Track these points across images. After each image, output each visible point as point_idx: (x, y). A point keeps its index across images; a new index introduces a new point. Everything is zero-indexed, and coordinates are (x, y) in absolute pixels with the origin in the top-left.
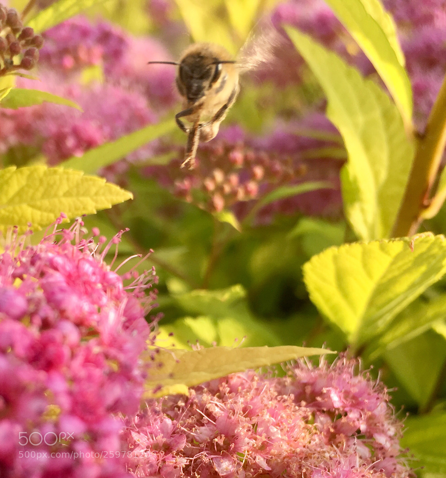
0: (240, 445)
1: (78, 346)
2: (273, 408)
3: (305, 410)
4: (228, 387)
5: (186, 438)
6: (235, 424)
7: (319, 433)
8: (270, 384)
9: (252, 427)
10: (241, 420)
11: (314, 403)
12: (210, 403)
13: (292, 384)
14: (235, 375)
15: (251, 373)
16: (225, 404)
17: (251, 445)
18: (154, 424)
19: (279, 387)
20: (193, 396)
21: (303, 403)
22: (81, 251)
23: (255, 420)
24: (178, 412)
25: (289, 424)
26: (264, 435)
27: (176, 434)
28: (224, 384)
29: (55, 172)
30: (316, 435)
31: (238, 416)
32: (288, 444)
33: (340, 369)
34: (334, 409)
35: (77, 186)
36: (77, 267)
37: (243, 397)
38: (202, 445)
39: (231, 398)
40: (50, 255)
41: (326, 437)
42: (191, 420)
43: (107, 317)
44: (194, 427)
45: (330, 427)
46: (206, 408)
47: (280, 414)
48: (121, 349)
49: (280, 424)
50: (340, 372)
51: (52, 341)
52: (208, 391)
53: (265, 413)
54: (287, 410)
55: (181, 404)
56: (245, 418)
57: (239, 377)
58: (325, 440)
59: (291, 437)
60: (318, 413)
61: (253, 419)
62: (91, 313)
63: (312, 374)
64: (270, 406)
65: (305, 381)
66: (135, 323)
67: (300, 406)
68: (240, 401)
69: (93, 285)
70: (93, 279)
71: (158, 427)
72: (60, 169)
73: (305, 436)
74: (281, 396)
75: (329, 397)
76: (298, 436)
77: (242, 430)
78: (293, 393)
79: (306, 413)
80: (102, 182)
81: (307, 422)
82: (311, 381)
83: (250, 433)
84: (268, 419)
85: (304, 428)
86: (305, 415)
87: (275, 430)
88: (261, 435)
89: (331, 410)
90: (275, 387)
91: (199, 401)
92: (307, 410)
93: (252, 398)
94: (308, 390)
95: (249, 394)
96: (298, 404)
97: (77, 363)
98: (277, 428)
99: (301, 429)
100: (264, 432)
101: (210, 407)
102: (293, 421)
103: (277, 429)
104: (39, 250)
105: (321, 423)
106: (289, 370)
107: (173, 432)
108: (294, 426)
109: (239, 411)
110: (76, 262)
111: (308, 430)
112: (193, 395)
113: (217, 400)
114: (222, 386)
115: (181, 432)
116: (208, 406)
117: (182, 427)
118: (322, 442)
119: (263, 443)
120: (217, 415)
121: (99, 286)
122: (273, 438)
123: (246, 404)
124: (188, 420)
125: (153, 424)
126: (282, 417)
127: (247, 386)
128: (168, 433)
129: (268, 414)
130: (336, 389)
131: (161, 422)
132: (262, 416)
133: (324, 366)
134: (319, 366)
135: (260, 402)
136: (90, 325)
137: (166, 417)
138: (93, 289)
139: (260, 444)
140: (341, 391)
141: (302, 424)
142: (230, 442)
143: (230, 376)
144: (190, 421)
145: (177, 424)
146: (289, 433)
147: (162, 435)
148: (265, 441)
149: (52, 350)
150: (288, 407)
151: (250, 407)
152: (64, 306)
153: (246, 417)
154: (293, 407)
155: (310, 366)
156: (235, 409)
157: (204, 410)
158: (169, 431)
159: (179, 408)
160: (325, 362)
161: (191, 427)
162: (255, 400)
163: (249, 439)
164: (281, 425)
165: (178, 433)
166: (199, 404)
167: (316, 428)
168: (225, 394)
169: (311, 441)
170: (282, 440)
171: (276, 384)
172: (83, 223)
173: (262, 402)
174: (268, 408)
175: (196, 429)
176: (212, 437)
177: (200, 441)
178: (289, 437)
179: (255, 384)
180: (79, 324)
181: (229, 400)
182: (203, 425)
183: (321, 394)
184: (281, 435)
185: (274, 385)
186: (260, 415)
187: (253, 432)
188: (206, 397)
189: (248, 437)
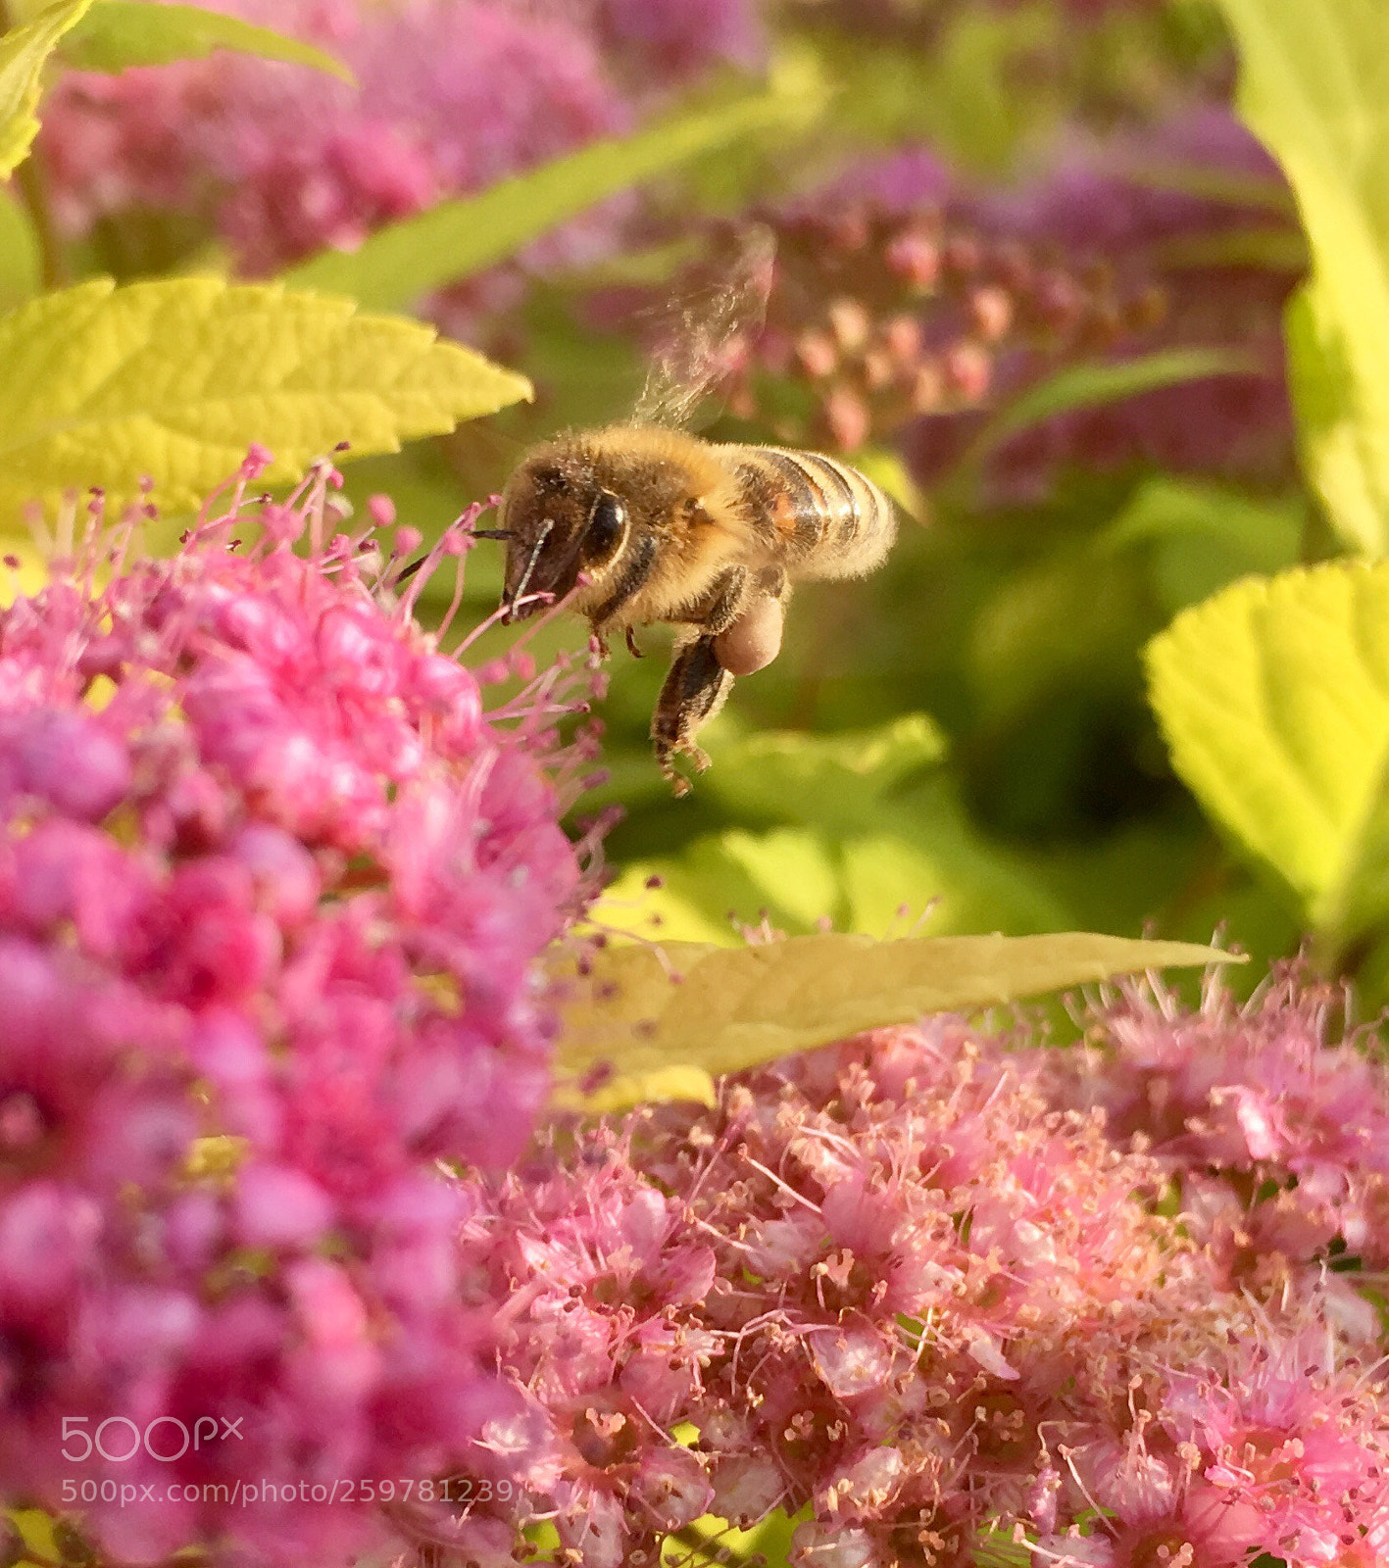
0: (908, 1288)
1: (310, 919)
2: (1030, 1156)
3: (1144, 1163)
4: (871, 1078)
5: (715, 1262)
6: (892, 1211)
7: (1194, 1249)
8: (1022, 1072)
9: (952, 1225)
10: (912, 1198)
11: (1178, 1140)
12: (805, 1135)
13: (1105, 1070)
14: (895, 1038)
15: (953, 1031)
16: (858, 1141)
17: (947, 1286)
18: (601, 1209)
19: (1056, 1083)
20: (746, 1113)
21: (1141, 1141)
22: (331, 578)
23: (963, 1198)
24: (691, 1169)
25: (1086, 1213)
26: (996, 1252)
27: (679, 1247)
28: (854, 1067)
29: (254, 302)
30: (1184, 1257)
31: (904, 1185)
32: (1082, 1287)
33: (1273, 1017)
34: (1249, 1165)
35: (334, 352)
36: (318, 639)
37: (924, 1114)
38: (773, 1284)
39: (877, 1118)
40: (218, 593)
41: (1220, 1262)
42: (734, 1195)
43: (418, 816)
44: (746, 1220)
45: (1235, 1228)
46: (789, 1153)
47: (1054, 1177)
48: (467, 931)
49: (1054, 1214)
50: (1273, 1029)
51: (213, 900)
52: (800, 1094)
53: (1001, 1174)
54: (1080, 1163)
55: (701, 1137)
56: (926, 1190)
57: (910, 1045)
58: (1215, 1274)
59: (1093, 1260)
60: (1193, 1177)
61: (956, 1194)
62: (360, 803)
63: (1174, 1034)
64: (1018, 1151)
65: (1149, 1061)
66: (520, 842)
67: (1127, 1151)
68: (911, 1128)
69: (370, 705)
70: (372, 680)
71: (616, 1219)
72: (274, 292)
73: (1145, 1257)
74: (1058, 1114)
75: (1235, 1123)
76: (1121, 1257)
77: (915, 1232)
78: (1103, 1101)
79: (1148, 1174)
80: (424, 337)
81: (1153, 1208)
82: (1171, 1061)
83: (944, 1245)
84: (1010, 1194)
85: (1139, 1229)
86: (1144, 1182)
87: (1036, 1234)
88: (983, 1254)
89: (1239, 1167)
90: (1041, 1081)
91: (767, 1128)
92: (1150, 1164)
93: (954, 1118)
94: (1160, 1092)
95: (946, 1105)
96: (1123, 1142)
97: (304, 983)
98: (1042, 1229)
99: (1129, 1232)
100: (995, 1240)
101: (802, 1150)
102: (1100, 1203)
103: (1042, 1233)
104: (178, 574)
105: (1205, 1212)
106: (1093, 1021)
107: (670, 1239)
108: (1105, 1221)
109: (909, 1165)
110: (314, 619)
111: (1154, 1236)
112: (746, 1107)
113: (829, 1127)
114: (848, 1074)
115: (698, 1240)
116: (796, 1146)
117: (703, 1220)
118: (1202, 1279)
119: (992, 1283)
120: (829, 1178)
121: (395, 706)
122: (1027, 1263)
123: (933, 1143)
124: (724, 1194)
125: (597, 1208)
126: (1060, 1188)
127: (938, 1075)
128: (651, 1243)
129: (1013, 1177)
130: (1259, 1090)
131: (626, 1203)
132: (989, 1184)
133: (1219, 1009)
134: (1199, 1008)
135: (985, 1131)
136: (359, 847)
137: (645, 1185)
138: (370, 717)
139: (982, 1285)
140: (1273, 1100)
141: (1133, 1214)
142: (874, 1277)
143: (877, 1037)
144: (730, 1199)
145: (682, 1209)
146: (1087, 1246)
147: (630, 1248)
148: (999, 1276)
149: (211, 933)
150: (1081, 1152)
151: (947, 1151)
152: (261, 775)
153: (929, 1186)
154: (1101, 1152)
155: (1168, 1007)
156: (891, 1157)
157: (783, 1160)
158: (656, 1235)
159: (693, 1152)
160: (1223, 997)
161: (732, 1221)
162: (967, 1128)
163: (940, 1268)
164: (1056, 1218)
165: (687, 1241)
166: (765, 1141)
167: (1182, 1230)
168: (858, 1105)
169: (1166, 1276)
170: (1061, 1270)
171: (1045, 1069)
172: (340, 481)
173: (989, 1133)
174: (1010, 1156)
175: (749, 1231)
176: (809, 1258)
177: (765, 1271)
178: (1084, 1260)
179: (965, 1071)
180: (316, 838)
181: (871, 1126)
182: (777, 1215)
183: (1204, 1109)
184: (1057, 1254)
185: (1034, 1074)
186: (981, 1178)
187: (955, 1243)
188: (790, 1114)
189: (937, 1261)
